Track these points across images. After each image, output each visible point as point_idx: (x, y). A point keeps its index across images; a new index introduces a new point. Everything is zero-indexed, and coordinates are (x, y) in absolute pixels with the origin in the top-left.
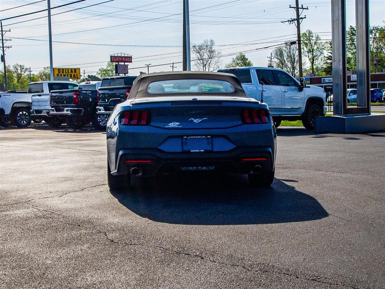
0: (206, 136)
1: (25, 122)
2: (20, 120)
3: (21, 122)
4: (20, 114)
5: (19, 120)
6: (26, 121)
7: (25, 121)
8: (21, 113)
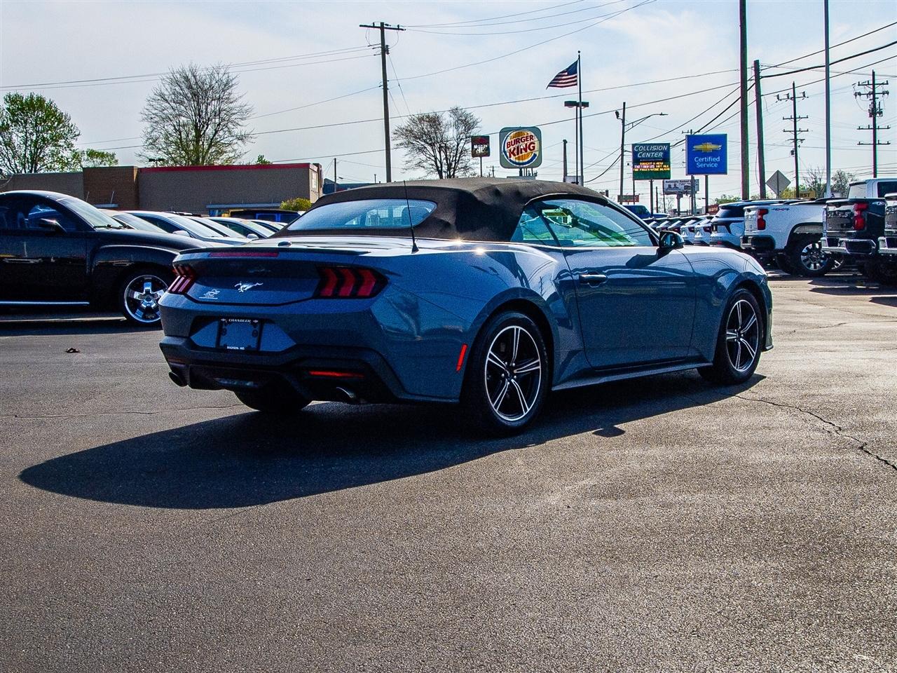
0: (252, 319)
1: (818, 265)
2: (808, 262)
3: (809, 265)
4: (807, 248)
5: (805, 261)
6: (821, 264)
7: (819, 263)
8: (810, 246)
